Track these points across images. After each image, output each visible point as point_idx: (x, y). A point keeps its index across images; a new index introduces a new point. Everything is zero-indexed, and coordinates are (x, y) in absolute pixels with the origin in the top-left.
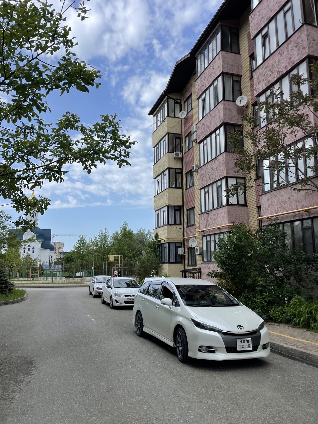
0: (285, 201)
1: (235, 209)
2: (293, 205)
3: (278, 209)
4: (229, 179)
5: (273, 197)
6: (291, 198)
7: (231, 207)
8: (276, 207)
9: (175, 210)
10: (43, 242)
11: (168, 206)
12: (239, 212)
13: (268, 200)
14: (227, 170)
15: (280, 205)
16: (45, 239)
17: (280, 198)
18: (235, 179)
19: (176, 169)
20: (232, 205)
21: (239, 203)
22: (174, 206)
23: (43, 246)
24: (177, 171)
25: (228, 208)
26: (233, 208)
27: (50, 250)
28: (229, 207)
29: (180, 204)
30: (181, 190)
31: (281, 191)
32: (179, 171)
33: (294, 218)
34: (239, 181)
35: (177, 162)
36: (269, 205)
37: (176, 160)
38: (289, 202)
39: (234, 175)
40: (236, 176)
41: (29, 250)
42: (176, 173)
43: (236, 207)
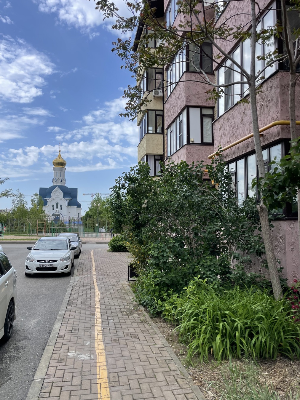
0: (238, 126)
1: (197, 150)
2: (246, 130)
3: (230, 139)
4: (191, 110)
5: (225, 123)
6: (245, 118)
7: (192, 146)
8: (228, 136)
9: (156, 160)
10: (70, 200)
11: (147, 156)
12: (202, 153)
13: (220, 129)
14: (187, 97)
15: (232, 132)
16: (72, 197)
17: (233, 122)
18: (199, 110)
19: (156, 110)
20: (194, 144)
21: (205, 141)
22: (155, 156)
23: (70, 204)
24: (158, 113)
25: (187, 148)
26: (194, 148)
27: (77, 207)
28: (189, 147)
29: (161, 152)
30: (162, 135)
31: (234, 111)
32: (161, 113)
33: (247, 150)
34: (206, 112)
35: (157, 102)
36: (221, 136)
37: (156, 100)
38: (241, 125)
39: (197, 103)
40: (201, 104)
41: (57, 208)
42: (156, 115)
43: (199, 147)
